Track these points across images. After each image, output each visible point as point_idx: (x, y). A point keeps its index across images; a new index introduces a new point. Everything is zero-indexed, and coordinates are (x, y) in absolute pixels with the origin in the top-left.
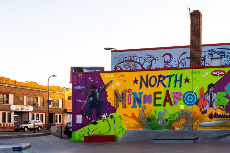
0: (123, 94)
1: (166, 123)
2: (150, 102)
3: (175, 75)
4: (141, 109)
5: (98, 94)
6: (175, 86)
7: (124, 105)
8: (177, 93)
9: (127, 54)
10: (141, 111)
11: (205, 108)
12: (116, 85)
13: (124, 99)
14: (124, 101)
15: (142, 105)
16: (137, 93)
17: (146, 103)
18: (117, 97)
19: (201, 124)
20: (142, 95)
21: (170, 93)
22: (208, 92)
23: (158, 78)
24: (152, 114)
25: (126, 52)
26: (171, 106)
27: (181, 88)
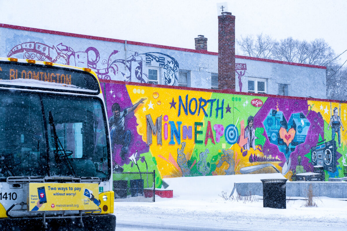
0: (157, 123)
1: (208, 168)
2: (190, 138)
3: (217, 100)
4: (180, 147)
5: (123, 120)
6: (217, 116)
7: (158, 141)
8: (219, 126)
9: (27, 36)
10: (180, 150)
11: (245, 148)
12: (149, 108)
13: (159, 132)
14: (159, 134)
15: (182, 141)
16: (175, 123)
17: (185, 139)
18: (150, 127)
19: (242, 169)
20: (181, 126)
21: (212, 125)
22: (248, 127)
23: (198, 102)
24: (192, 156)
25: (26, 33)
26: (213, 145)
27: (223, 118)
